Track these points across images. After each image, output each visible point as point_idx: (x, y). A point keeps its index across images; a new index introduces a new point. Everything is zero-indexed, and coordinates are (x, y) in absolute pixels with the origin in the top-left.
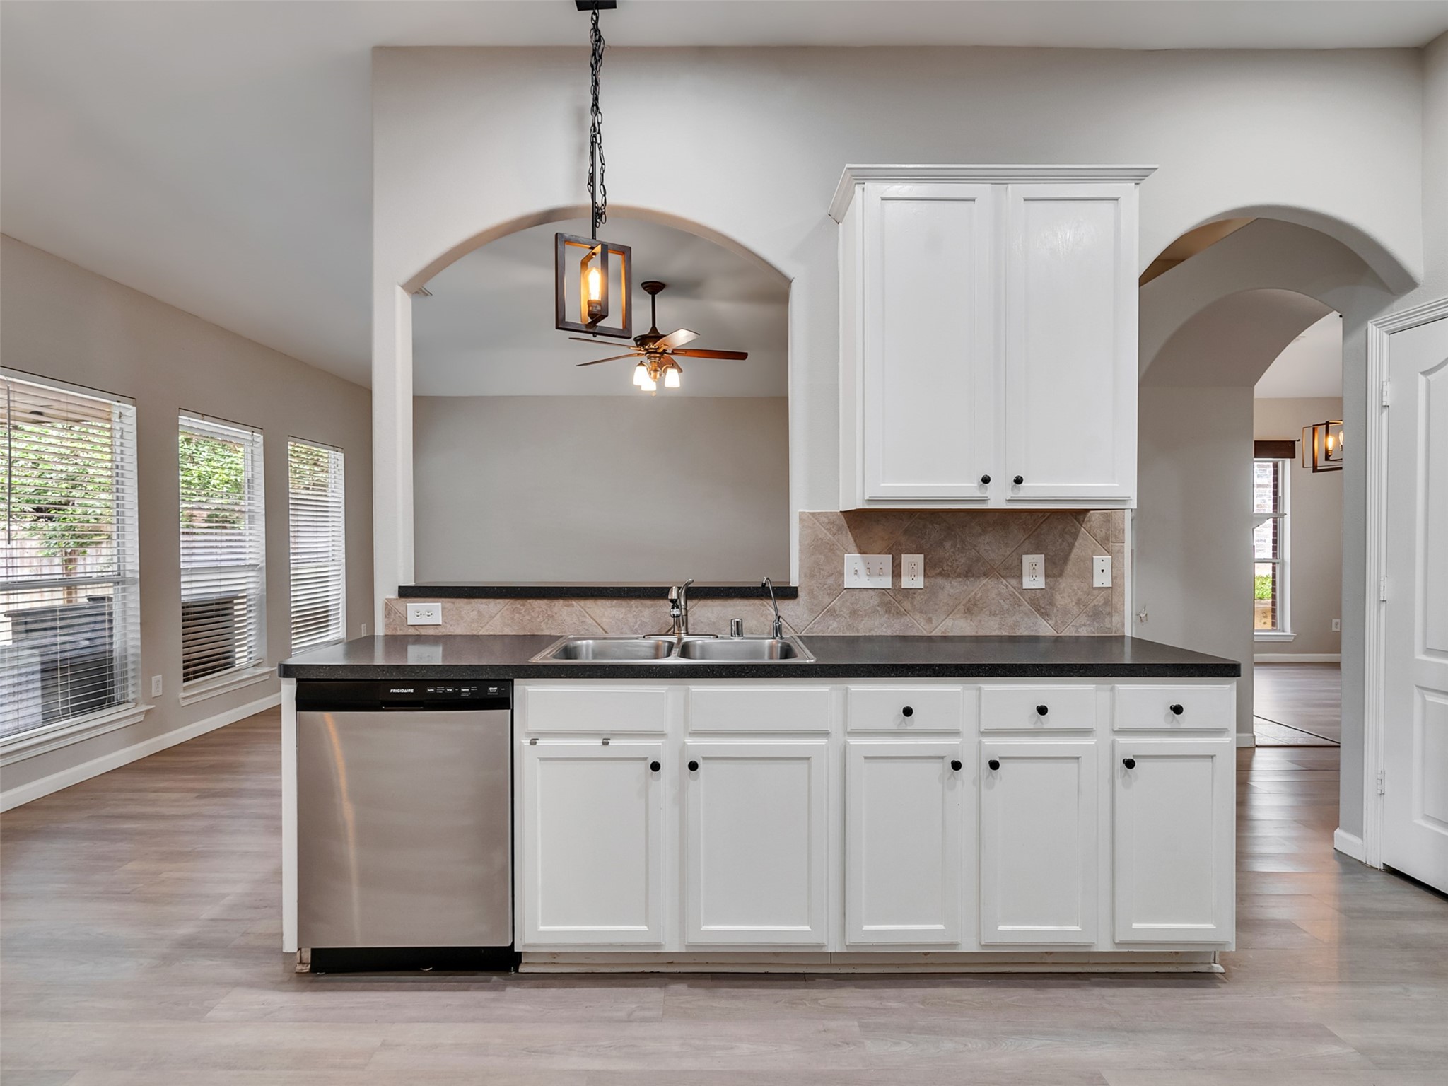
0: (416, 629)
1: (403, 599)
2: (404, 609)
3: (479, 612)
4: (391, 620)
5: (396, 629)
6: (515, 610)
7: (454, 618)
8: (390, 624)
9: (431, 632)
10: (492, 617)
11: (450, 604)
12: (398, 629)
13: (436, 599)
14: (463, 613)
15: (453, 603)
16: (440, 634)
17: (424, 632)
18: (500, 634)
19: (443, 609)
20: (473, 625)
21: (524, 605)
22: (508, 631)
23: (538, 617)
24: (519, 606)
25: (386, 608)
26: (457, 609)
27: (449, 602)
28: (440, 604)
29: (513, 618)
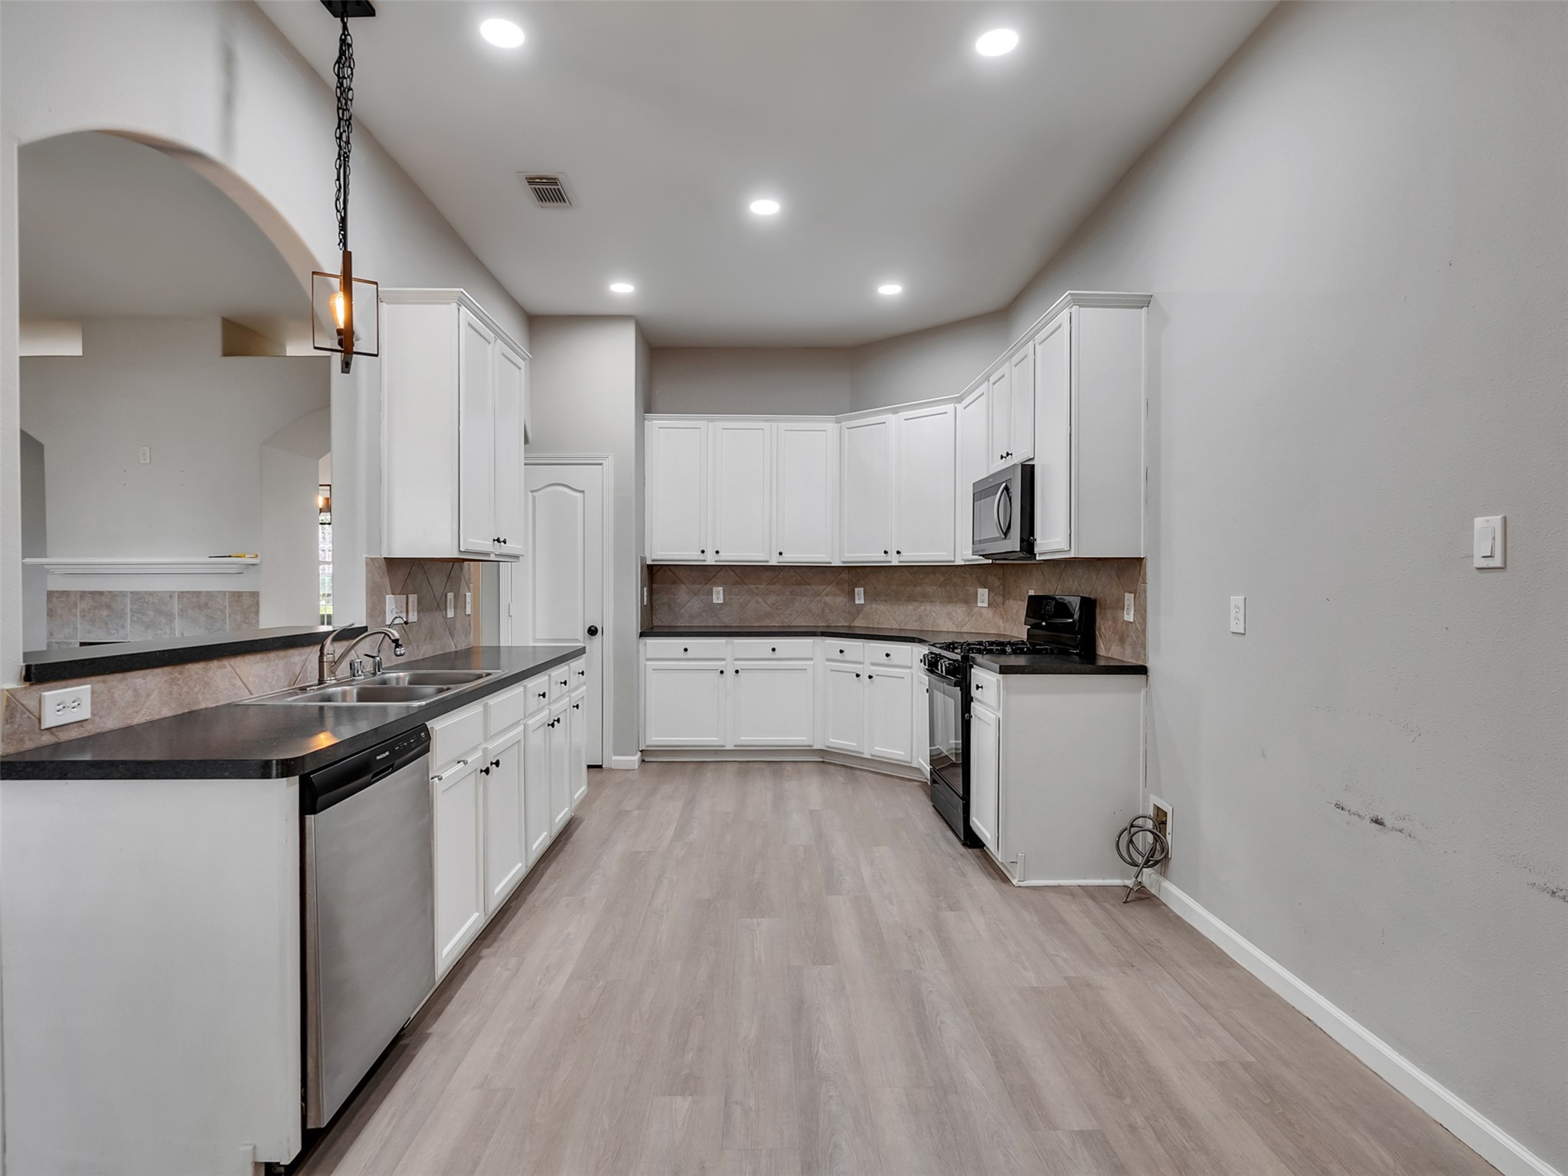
0: (53, 734)
1: (36, 687)
2: (36, 704)
3: (135, 690)
4: (16, 726)
5: (22, 740)
6: (173, 682)
7: (105, 705)
8: (14, 733)
9: (74, 734)
10: (148, 695)
11: (101, 685)
12: (27, 738)
13: (82, 680)
14: (116, 695)
15: (104, 682)
16: (86, 735)
17: (64, 736)
18: (158, 717)
19: (93, 692)
20: (128, 712)
21: (181, 673)
22: (167, 712)
23: (195, 686)
24: (176, 675)
25: (8, 706)
26: (109, 691)
27: (99, 682)
28: (89, 686)
29: (171, 693)
